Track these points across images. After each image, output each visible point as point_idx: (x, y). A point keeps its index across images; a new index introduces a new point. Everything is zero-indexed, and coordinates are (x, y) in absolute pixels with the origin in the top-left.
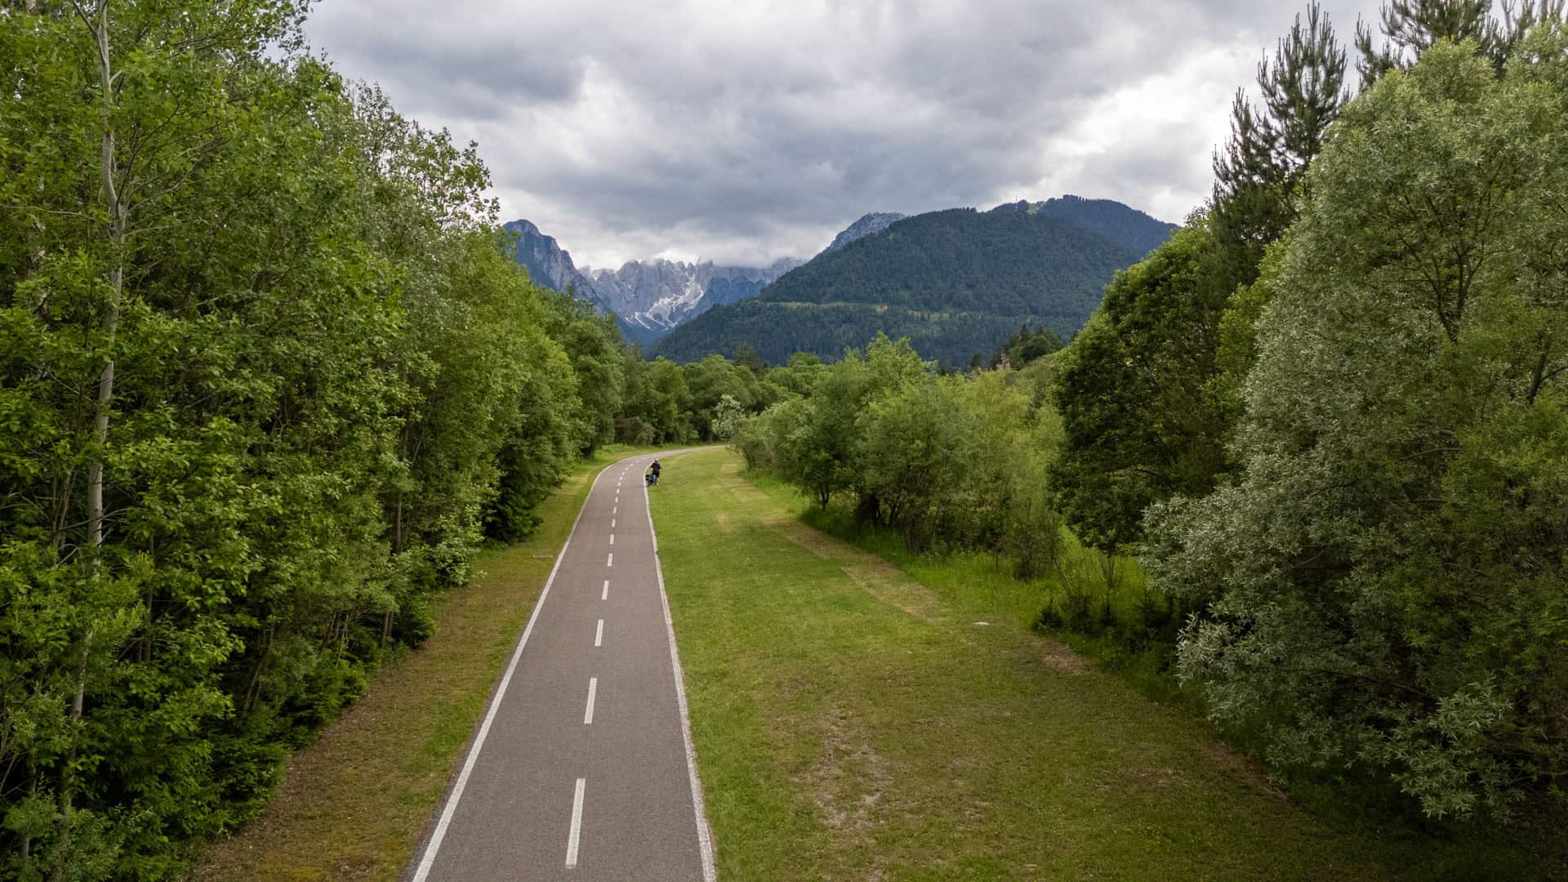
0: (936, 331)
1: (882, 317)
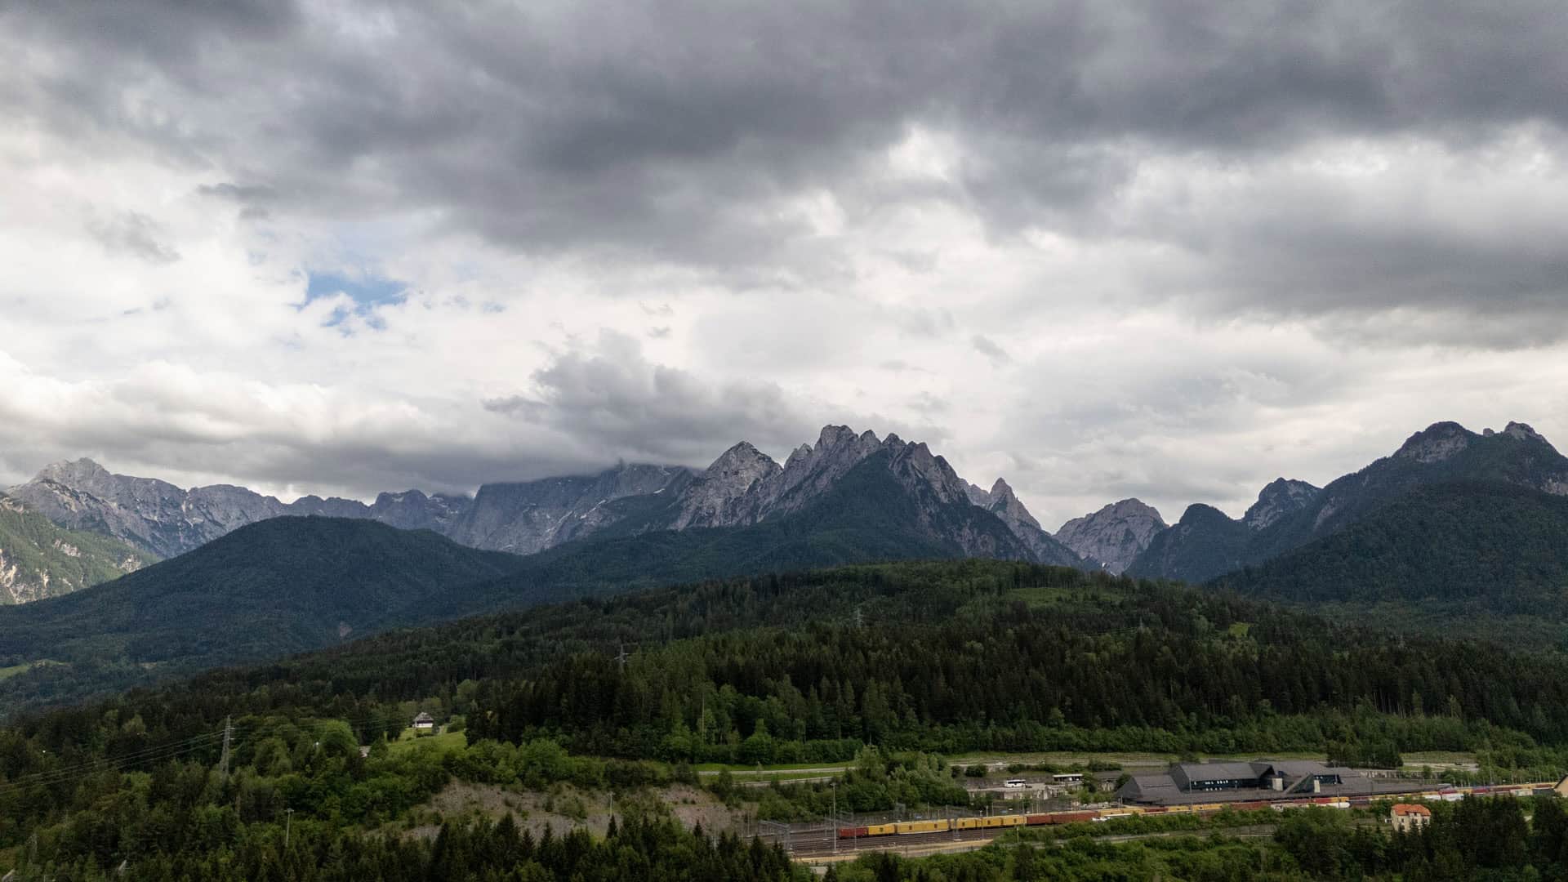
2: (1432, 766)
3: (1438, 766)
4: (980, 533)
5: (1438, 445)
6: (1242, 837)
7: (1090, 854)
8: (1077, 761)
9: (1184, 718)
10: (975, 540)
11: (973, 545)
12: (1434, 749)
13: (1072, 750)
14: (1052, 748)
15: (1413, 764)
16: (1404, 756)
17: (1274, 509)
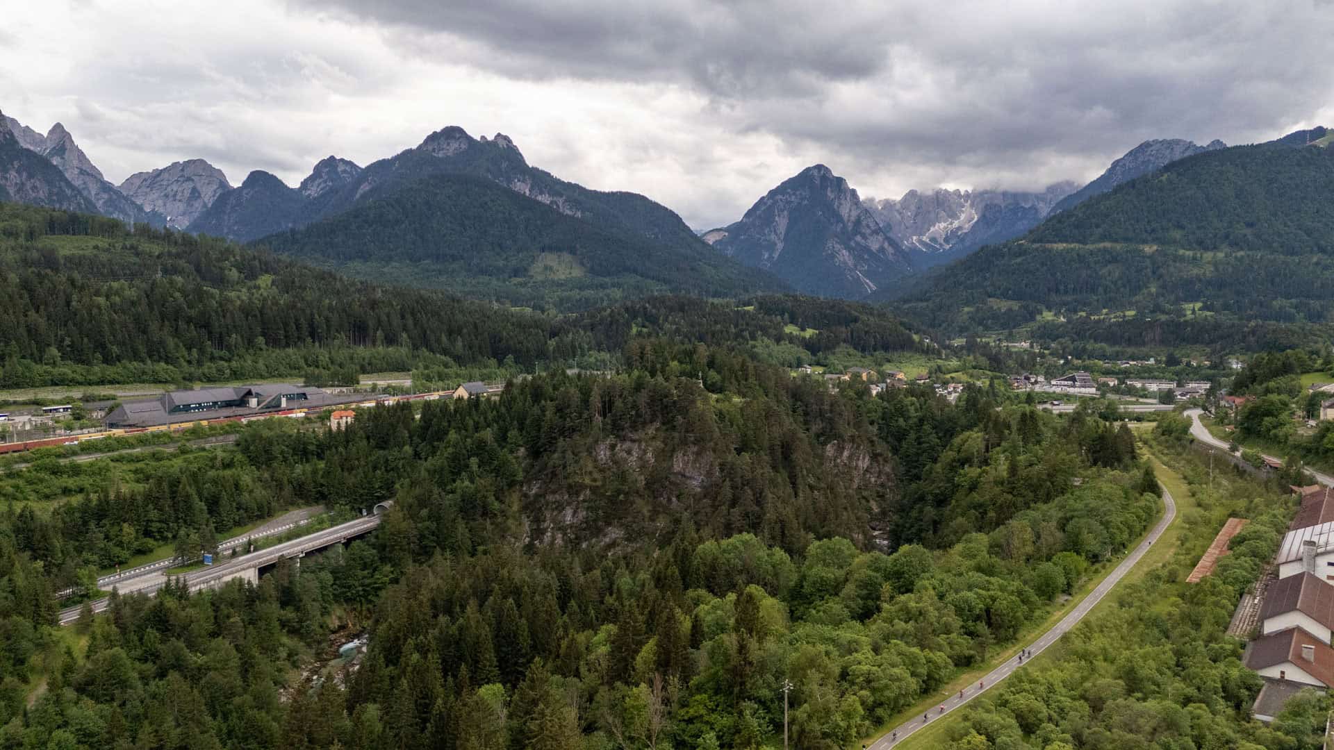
0: (1209, 271)
1: (1151, 257)
2: (378, 382)
3: (382, 383)
4: (30, 176)
5: (448, 144)
6: (207, 446)
7: (54, 473)
8: (70, 394)
9: (186, 354)
10: (23, 184)
11: (20, 188)
12: (386, 370)
13: (68, 385)
14: (44, 384)
15: (366, 382)
16: (361, 377)
17: (325, 182)
